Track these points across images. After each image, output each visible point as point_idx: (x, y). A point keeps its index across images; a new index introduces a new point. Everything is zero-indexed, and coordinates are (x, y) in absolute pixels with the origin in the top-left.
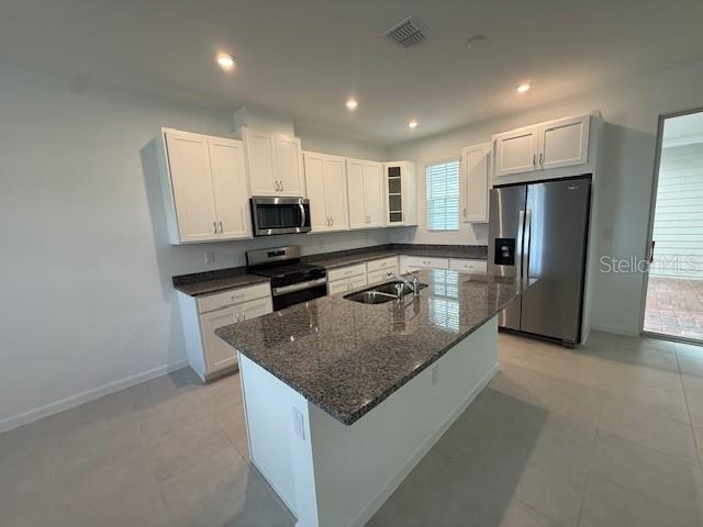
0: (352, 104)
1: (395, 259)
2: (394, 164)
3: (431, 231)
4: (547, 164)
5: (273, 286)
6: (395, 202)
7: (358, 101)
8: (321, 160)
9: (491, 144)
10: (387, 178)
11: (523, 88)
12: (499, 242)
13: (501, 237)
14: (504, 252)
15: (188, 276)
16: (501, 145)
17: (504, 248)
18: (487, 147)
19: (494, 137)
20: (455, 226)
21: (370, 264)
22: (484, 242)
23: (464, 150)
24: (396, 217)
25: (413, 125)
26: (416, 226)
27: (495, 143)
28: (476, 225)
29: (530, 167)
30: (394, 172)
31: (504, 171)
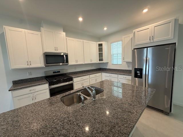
0: (81, 19)
1: (100, 73)
2: (100, 43)
3: (112, 64)
4: (155, 40)
5: (50, 85)
6: (101, 55)
7: (82, 18)
8: (74, 40)
9: (133, 34)
10: (98, 47)
11: (145, 11)
12: (136, 70)
13: (136, 68)
14: (138, 73)
15: (19, 80)
16: (136, 33)
17: (138, 72)
18: (131, 35)
19: (134, 31)
20: (121, 63)
21: (90, 75)
22: (130, 69)
23: (123, 37)
24: (101, 60)
25: (105, 29)
26: (108, 63)
27: (134, 33)
28: (127, 63)
29: (148, 41)
30: (100, 45)
31: (138, 43)
